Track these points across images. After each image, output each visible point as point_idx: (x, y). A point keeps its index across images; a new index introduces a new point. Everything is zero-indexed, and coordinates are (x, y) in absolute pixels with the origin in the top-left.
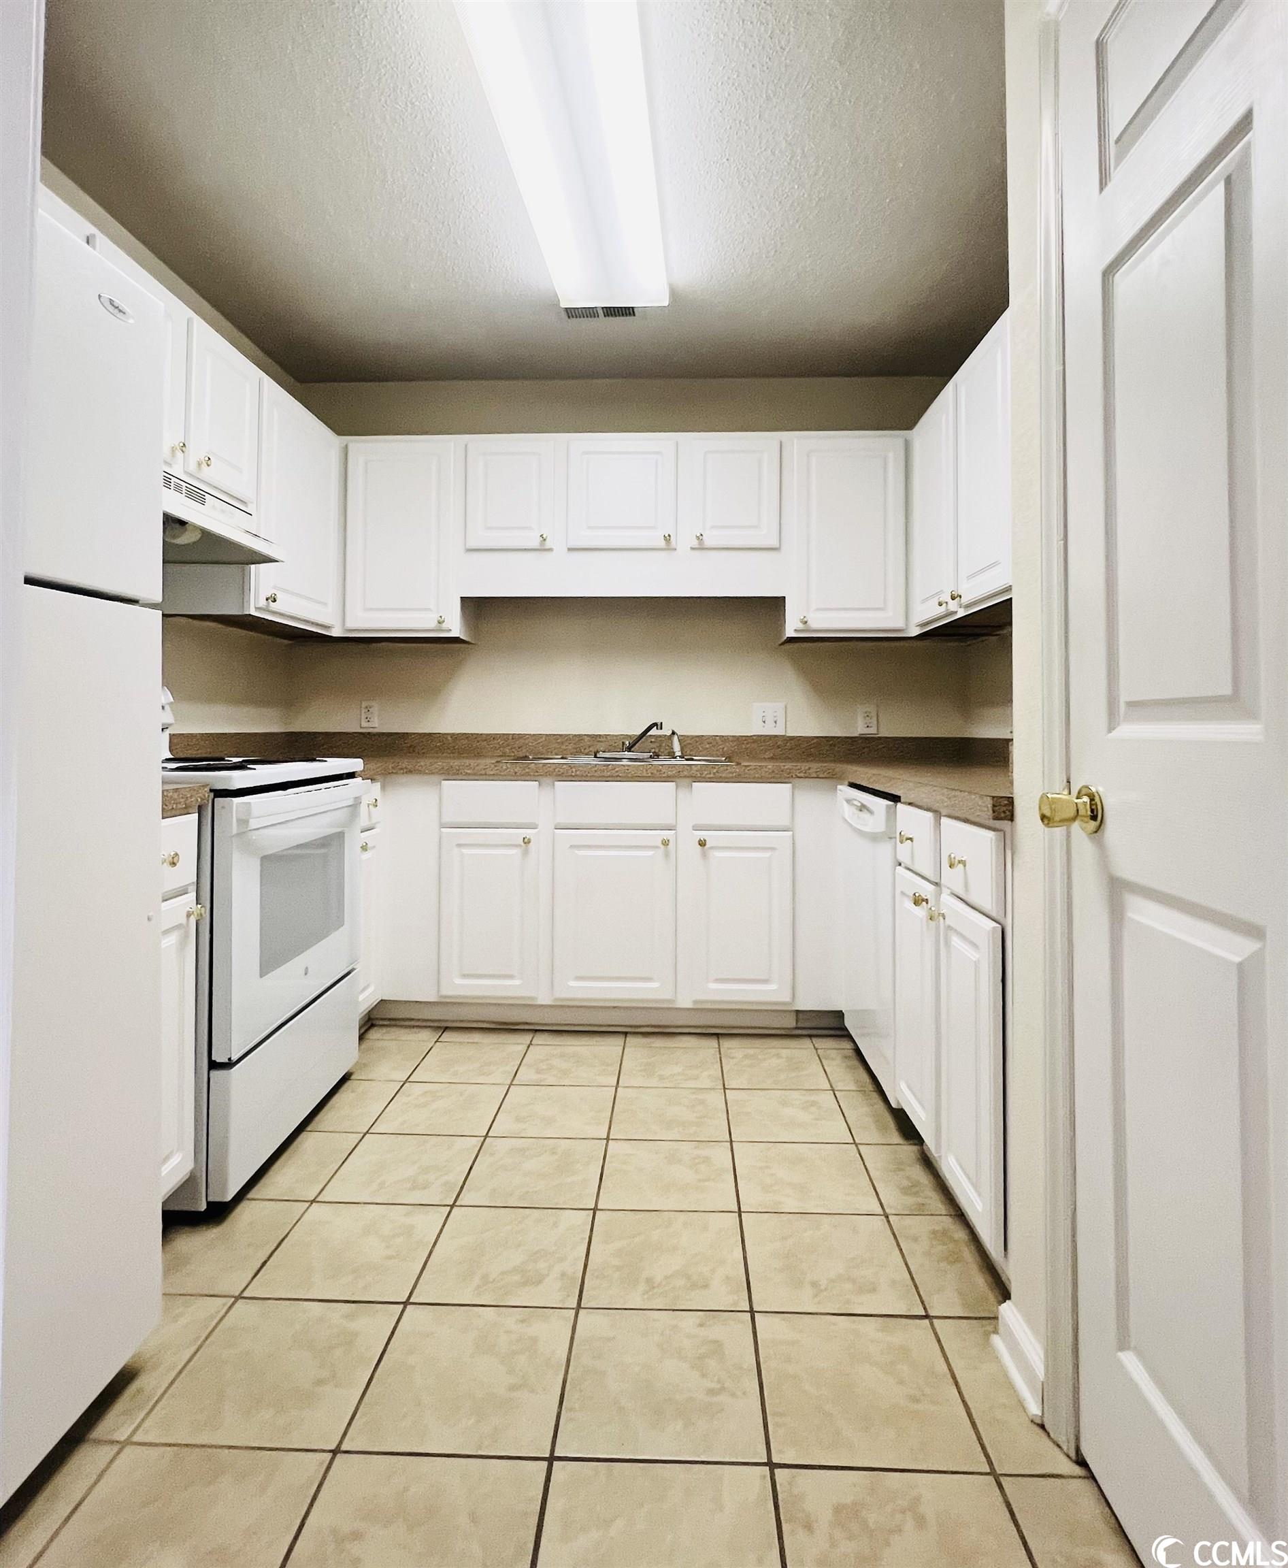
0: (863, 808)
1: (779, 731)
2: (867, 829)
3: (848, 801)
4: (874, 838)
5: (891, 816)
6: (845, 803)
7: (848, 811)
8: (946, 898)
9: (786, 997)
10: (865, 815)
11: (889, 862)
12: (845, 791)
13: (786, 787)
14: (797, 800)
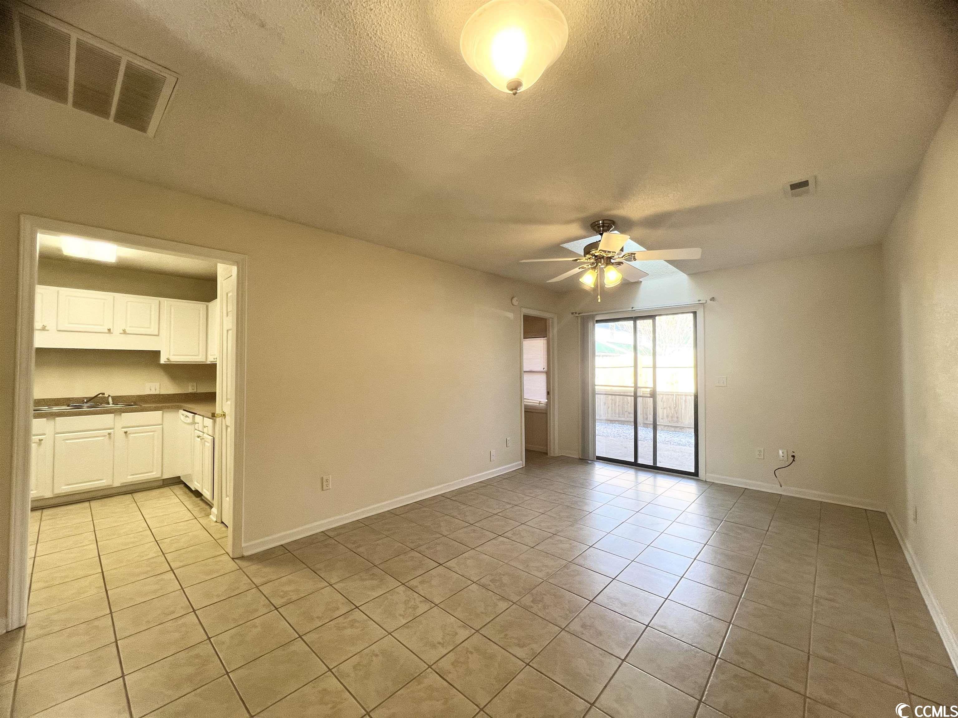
0: (187, 416)
1: (157, 392)
2: (188, 422)
3: (183, 415)
4: (188, 424)
5: (194, 417)
6: (181, 415)
7: (182, 418)
8: (205, 435)
9: (159, 475)
10: (187, 418)
11: (193, 429)
12: (181, 411)
13: (161, 412)
14: (164, 415)
